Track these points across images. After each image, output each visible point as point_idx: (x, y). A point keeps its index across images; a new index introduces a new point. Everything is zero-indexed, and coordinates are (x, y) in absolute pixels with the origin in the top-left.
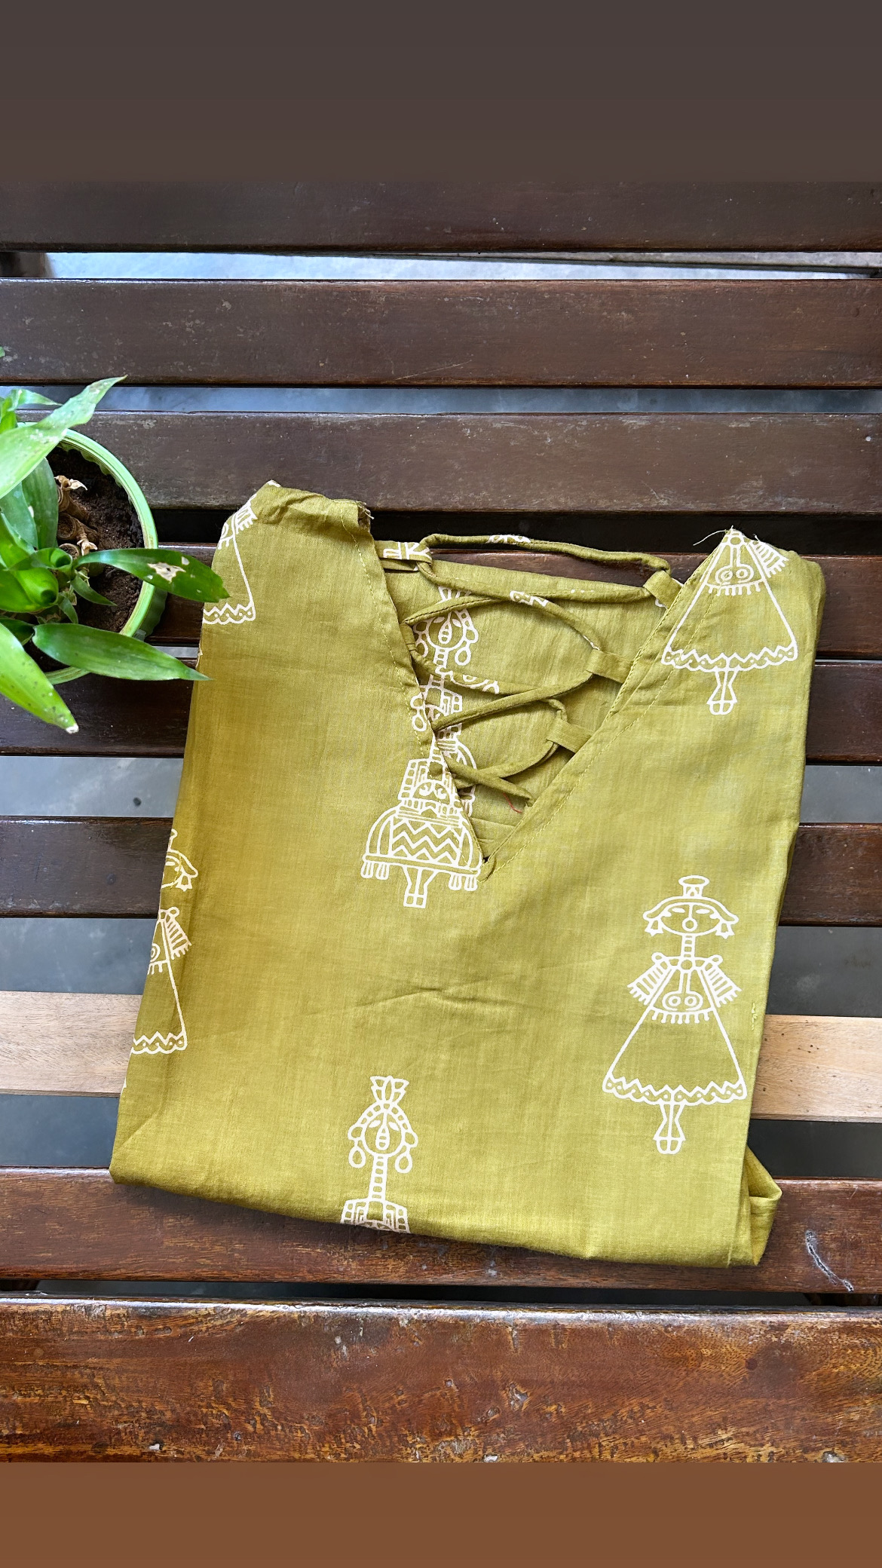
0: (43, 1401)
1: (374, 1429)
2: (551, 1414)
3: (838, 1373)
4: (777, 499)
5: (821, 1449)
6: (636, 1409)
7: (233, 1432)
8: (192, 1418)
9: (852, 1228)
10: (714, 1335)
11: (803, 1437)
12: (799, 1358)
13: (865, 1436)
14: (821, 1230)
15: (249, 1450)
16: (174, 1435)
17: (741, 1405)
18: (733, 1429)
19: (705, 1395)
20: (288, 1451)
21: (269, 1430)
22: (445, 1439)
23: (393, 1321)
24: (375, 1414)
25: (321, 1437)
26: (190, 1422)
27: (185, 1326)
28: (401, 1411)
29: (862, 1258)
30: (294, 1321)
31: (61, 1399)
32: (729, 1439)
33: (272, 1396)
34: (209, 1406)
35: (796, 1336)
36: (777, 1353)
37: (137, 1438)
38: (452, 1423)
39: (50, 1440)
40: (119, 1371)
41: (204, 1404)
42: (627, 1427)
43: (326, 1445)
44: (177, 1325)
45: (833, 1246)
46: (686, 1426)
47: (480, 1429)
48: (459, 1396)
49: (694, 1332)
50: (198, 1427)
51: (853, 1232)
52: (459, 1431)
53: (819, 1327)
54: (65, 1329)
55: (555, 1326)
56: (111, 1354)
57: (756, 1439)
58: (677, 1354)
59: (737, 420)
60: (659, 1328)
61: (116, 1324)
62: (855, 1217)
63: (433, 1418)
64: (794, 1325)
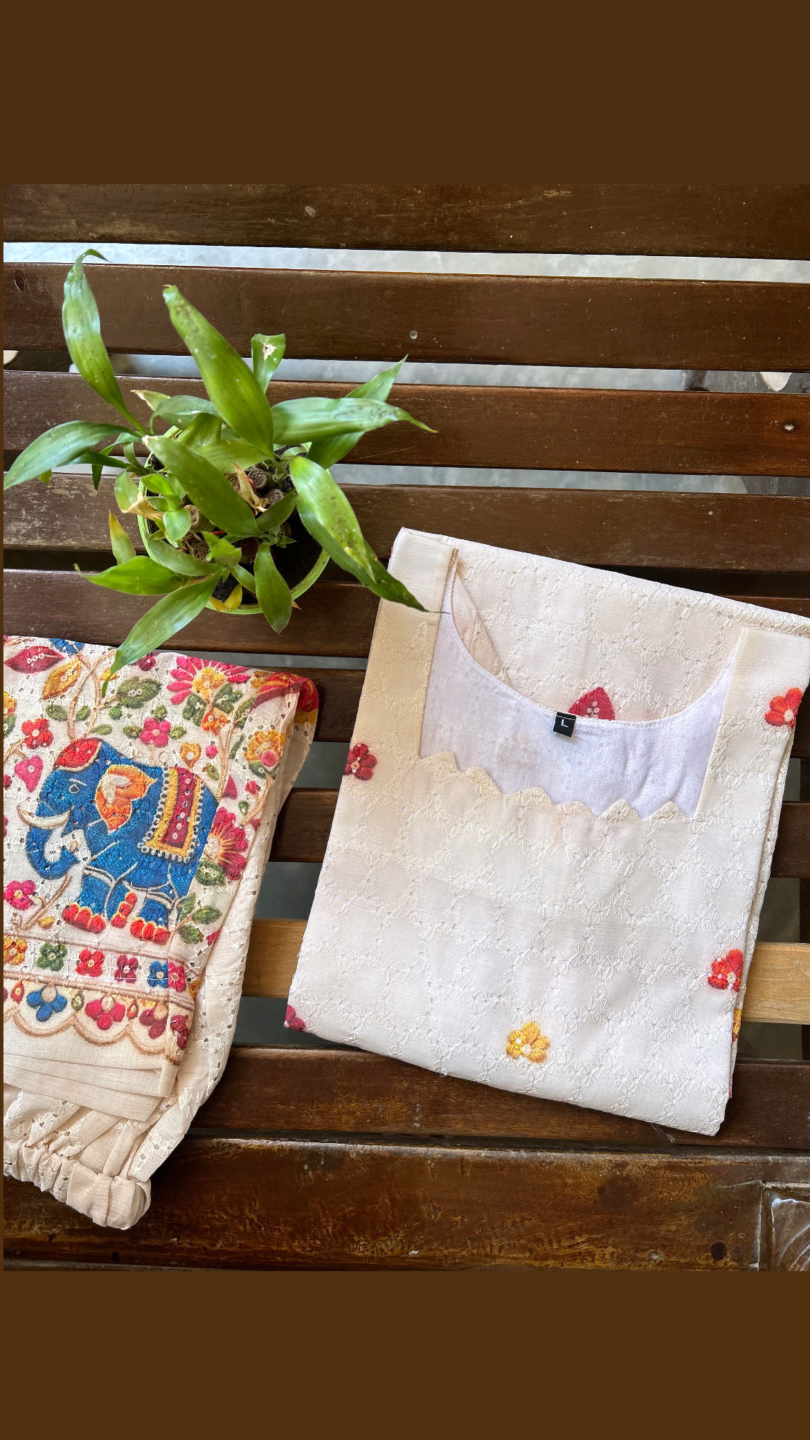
1: (330, 1230)
2: (457, 1222)
3: (662, 1199)
4: (641, 556)
5: (647, 1250)
6: (518, 1220)
7: (230, 1232)
8: (201, 1221)
10: (575, 1169)
11: (636, 1242)
12: (635, 1186)
13: (679, 1241)
15: (241, 1244)
16: (188, 1232)
17: (593, 1219)
18: (586, 1236)
19: (567, 1212)
20: (269, 1244)
21: (255, 1232)
22: (381, 1239)
23: (345, 1154)
24: (331, 1220)
25: (292, 1236)
26: (199, 1223)
28: (350, 1218)
30: (274, 1152)
32: (583, 1242)
33: (258, 1206)
34: (213, 1212)
35: (633, 1171)
36: (620, 1182)
37: (161, 1234)
38: (386, 1227)
41: (209, 1211)
42: (511, 1232)
43: (297, 1241)
46: (553, 1233)
47: (406, 1232)
48: (391, 1209)
49: (561, 1167)
50: (205, 1227)
52: (391, 1233)
53: (651, 1166)
55: (461, 1159)
58: (548, 1182)
60: (536, 1163)
63: (373, 1223)
64: (632, 1163)
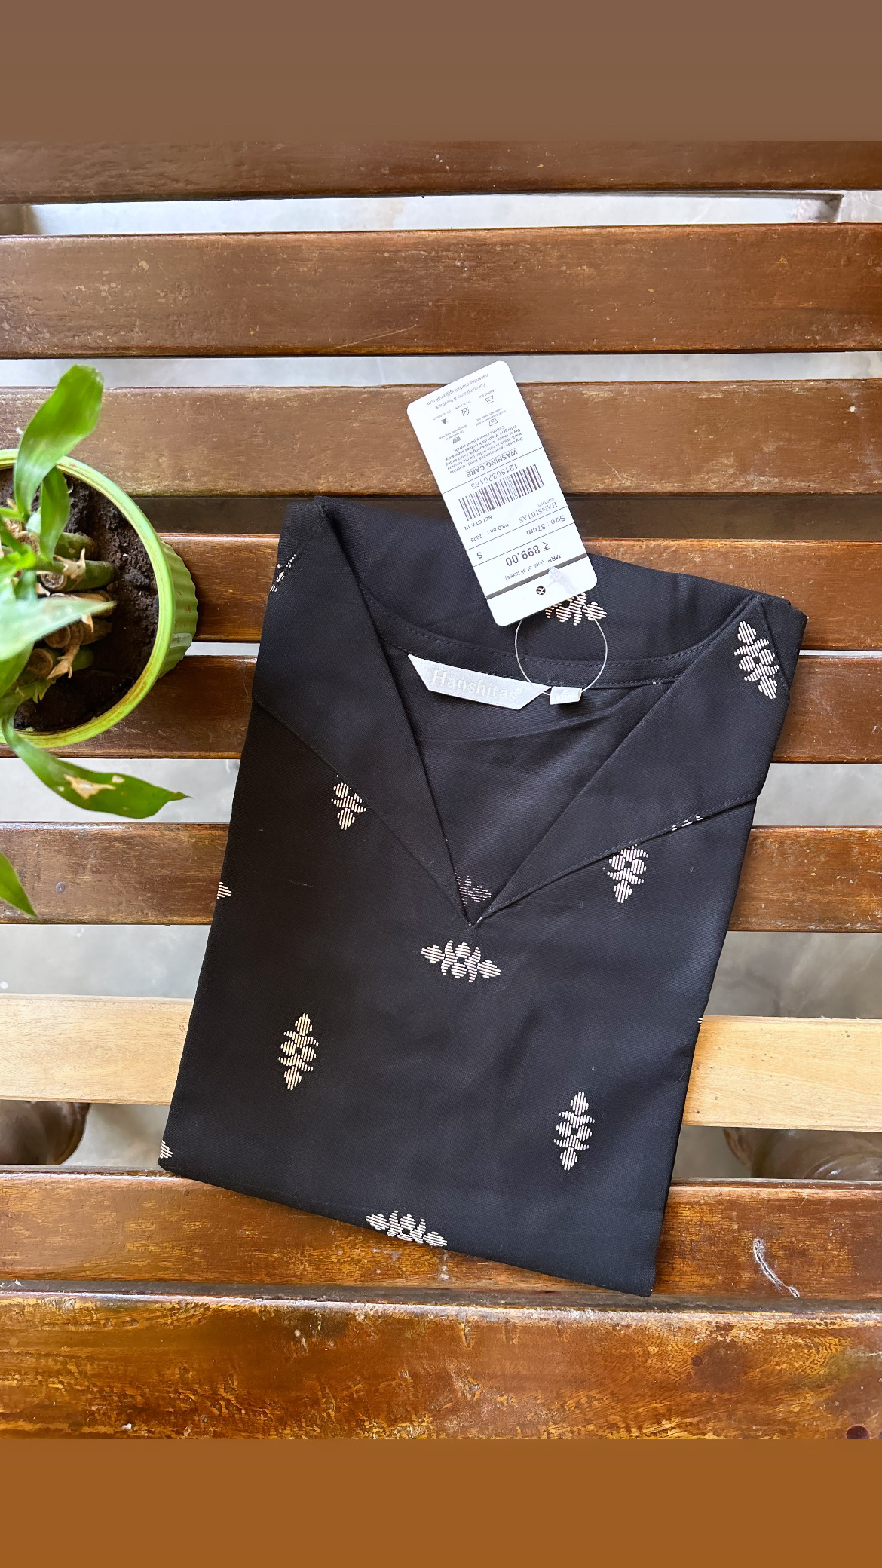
0: (21, 1384)
1: (333, 1414)
2: (502, 1404)
3: (780, 1371)
4: (750, 478)
6: (584, 1400)
7: (199, 1416)
8: (161, 1402)
9: (800, 1237)
10: (661, 1333)
11: (744, 1427)
12: (744, 1355)
13: (804, 1425)
14: (768, 1238)
15: (214, 1431)
16: (145, 1417)
17: (686, 1397)
18: (677, 1420)
19: (651, 1389)
20: (252, 1433)
21: (234, 1416)
22: (400, 1425)
23: (349, 1317)
24: (333, 1401)
25: (282, 1422)
26: (159, 1405)
27: (151, 1319)
28: (358, 1398)
29: (810, 1265)
30: (255, 1314)
31: (36, 1383)
32: (672, 1428)
33: (236, 1384)
34: (176, 1391)
35: (741, 1336)
36: (722, 1351)
37: (109, 1417)
38: (407, 1411)
39: (29, 1419)
40: (91, 1358)
41: (171, 1389)
42: (574, 1416)
43: (288, 1428)
44: (144, 1318)
45: (781, 1253)
46: (632, 1417)
47: (434, 1416)
48: (413, 1386)
49: (641, 1331)
50: (166, 1410)
51: (800, 1240)
52: (414, 1417)
53: (764, 1328)
54: (37, 1321)
55: (506, 1323)
56: (84, 1343)
57: (699, 1429)
58: (624, 1351)
59: (707, 391)
60: (607, 1327)
61: (86, 1317)
62: (803, 1226)
63: (389, 1404)
64: (739, 1325)
